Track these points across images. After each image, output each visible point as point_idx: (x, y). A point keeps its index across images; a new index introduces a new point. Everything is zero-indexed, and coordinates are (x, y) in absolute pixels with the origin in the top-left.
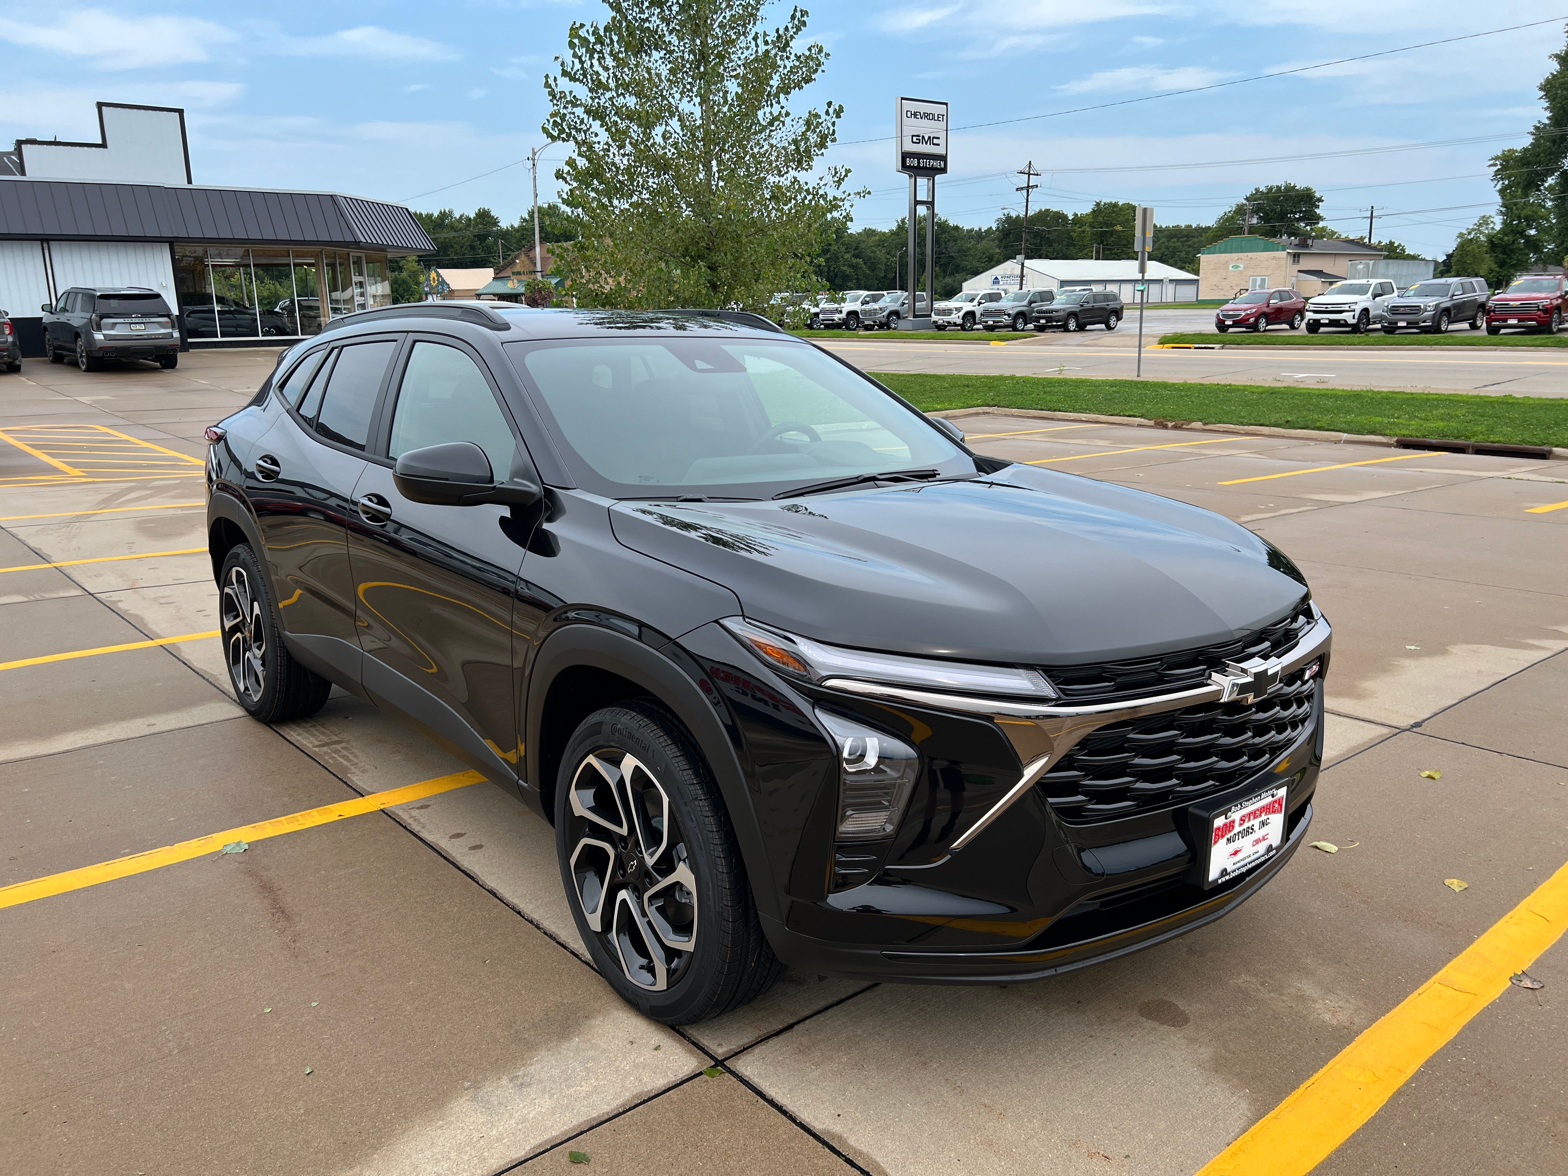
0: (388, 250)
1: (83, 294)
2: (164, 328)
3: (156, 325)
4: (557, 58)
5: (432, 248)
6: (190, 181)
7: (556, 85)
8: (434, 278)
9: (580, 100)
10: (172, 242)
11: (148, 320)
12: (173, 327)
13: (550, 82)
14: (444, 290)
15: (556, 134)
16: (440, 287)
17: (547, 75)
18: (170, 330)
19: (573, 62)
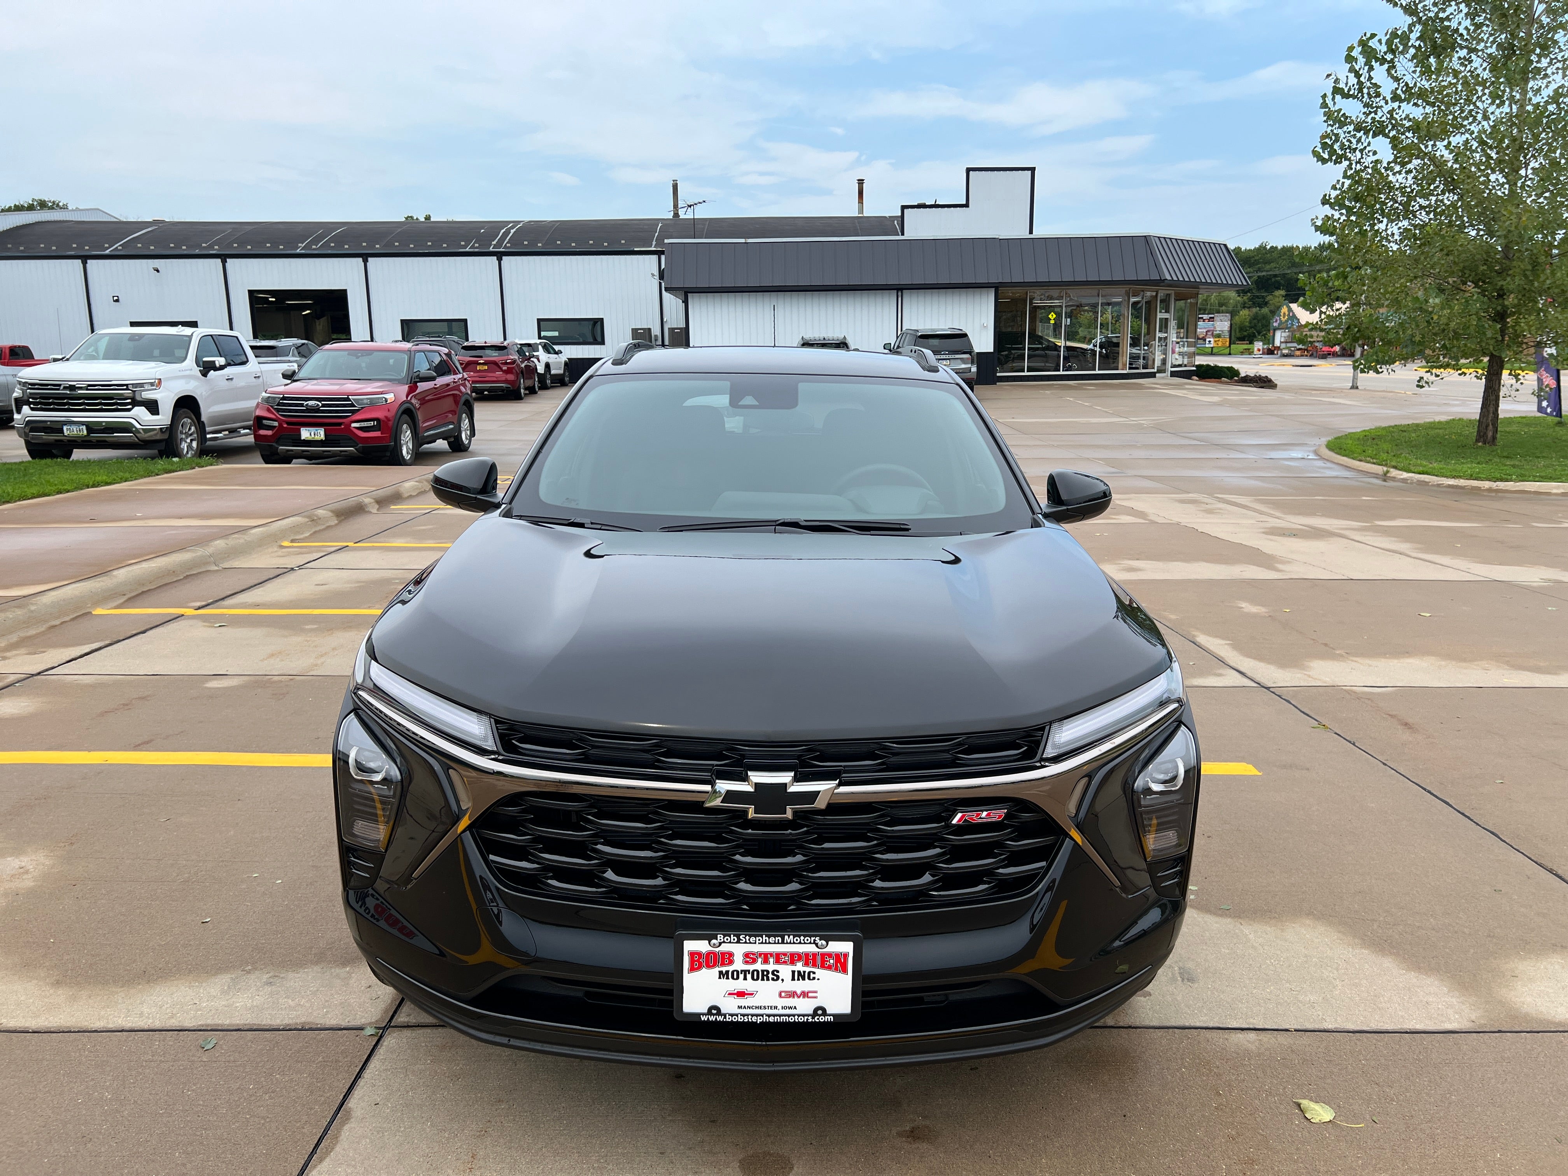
0: (1200, 286)
1: (911, 334)
2: (965, 363)
3: (959, 361)
4: (1328, 76)
5: (1245, 283)
6: (1031, 232)
7: (1335, 103)
8: (1284, 313)
9: (1350, 117)
10: (997, 287)
11: (953, 356)
12: (972, 363)
13: (1327, 102)
14: (1293, 325)
15: (1326, 156)
16: (1290, 322)
17: (1325, 94)
18: (969, 366)
19: (1347, 77)
